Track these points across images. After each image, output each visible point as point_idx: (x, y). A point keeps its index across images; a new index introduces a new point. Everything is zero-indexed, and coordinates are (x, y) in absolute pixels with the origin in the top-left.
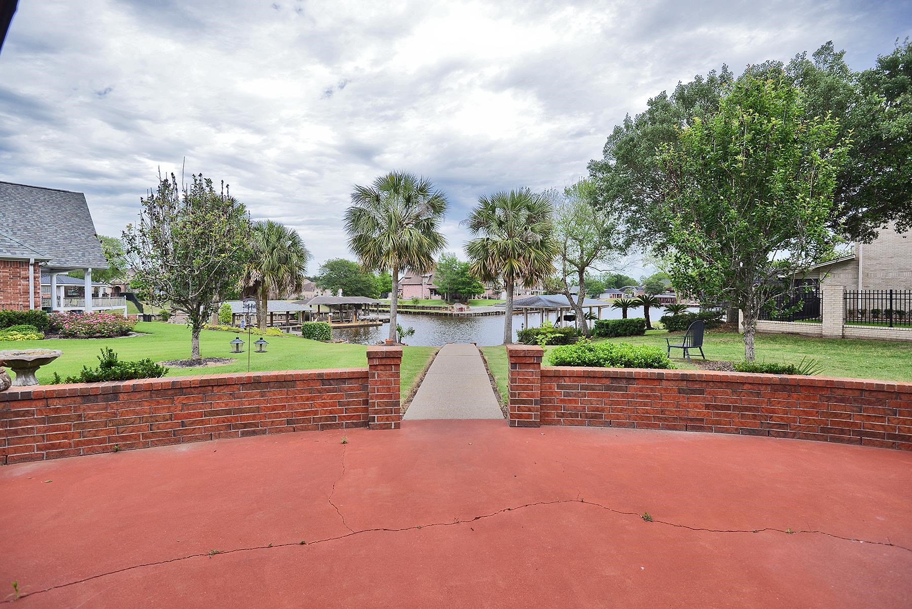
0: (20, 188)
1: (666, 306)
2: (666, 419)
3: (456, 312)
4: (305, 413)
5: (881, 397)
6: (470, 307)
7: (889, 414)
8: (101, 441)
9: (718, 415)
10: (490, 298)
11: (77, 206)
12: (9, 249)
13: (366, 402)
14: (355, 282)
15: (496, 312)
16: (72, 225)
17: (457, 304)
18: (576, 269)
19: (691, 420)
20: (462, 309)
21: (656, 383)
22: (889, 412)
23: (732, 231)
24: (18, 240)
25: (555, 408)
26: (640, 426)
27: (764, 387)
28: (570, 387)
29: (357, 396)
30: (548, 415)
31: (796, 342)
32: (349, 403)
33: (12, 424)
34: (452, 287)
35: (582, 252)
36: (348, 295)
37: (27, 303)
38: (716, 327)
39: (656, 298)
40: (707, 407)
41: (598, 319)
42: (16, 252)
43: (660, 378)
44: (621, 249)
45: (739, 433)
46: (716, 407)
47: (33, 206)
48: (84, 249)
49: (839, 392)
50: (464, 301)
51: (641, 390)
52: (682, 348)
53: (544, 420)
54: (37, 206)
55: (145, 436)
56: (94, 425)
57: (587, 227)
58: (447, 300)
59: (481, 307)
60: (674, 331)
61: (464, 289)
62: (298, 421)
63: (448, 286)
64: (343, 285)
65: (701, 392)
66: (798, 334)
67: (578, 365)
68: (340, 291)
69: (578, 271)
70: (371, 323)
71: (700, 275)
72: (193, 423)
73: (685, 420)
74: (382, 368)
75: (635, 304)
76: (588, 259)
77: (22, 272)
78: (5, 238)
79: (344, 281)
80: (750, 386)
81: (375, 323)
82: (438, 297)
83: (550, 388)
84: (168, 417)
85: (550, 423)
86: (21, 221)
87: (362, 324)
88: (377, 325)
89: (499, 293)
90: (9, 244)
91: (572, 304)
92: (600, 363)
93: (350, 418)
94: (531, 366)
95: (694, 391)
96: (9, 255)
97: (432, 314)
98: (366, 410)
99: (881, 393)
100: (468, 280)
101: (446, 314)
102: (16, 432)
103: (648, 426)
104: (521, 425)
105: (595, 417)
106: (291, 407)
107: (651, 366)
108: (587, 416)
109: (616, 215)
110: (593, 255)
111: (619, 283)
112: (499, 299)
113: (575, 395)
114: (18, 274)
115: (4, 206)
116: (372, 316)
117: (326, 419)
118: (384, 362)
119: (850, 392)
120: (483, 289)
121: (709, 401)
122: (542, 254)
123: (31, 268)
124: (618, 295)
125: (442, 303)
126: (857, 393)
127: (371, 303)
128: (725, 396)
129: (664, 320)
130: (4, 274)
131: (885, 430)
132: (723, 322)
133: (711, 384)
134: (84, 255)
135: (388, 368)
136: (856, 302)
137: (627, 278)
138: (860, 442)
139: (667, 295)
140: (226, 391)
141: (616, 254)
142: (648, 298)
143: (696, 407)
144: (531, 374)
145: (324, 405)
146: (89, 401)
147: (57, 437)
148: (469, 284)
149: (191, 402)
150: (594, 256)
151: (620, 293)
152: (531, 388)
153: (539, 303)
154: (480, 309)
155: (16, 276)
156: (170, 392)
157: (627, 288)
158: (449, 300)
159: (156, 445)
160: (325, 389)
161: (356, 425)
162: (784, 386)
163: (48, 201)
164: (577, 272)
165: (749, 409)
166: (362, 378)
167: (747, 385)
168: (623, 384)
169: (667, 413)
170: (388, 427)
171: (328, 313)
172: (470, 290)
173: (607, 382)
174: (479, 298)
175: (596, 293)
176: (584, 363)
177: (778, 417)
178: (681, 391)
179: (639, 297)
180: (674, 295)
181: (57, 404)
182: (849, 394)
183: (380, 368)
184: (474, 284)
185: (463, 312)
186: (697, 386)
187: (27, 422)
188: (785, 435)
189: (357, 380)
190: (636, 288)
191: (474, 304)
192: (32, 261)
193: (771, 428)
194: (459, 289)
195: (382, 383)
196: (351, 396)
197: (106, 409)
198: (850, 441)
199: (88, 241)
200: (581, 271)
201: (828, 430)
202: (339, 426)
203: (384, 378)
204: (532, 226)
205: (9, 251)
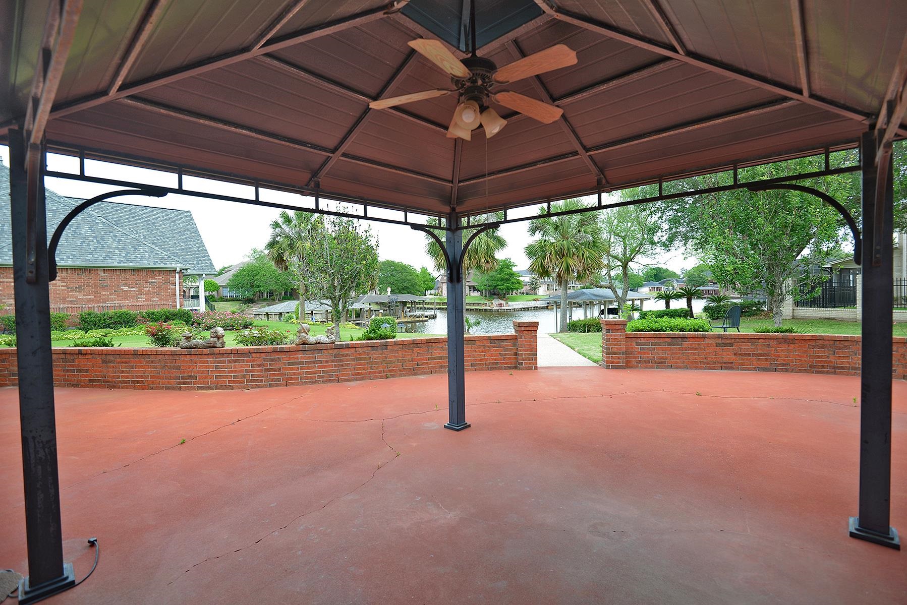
0: (144, 208)
1: (709, 298)
2: (708, 363)
3: (495, 308)
4: (481, 360)
5: (847, 344)
6: (509, 303)
7: (852, 355)
8: (380, 372)
9: (742, 359)
10: (527, 294)
11: (187, 222)
12: (162, 260)
13: (516, 354)
14: (402, 281)
15: (535, 307)
16: (186, 238)
17: (497, 300)
18: (619, 263)
19: (725, 363)
20: (501, 304)
21: (701, 340)
22: (851, 353)
23: (759, 234)
24: (166, 254)
25: (635, 357)
26: (691, 368)
27: (773, 340)
28: (644, 344)
29: (510, 350)
30: (630, 362)
31: (830, 325)
32: (506, 355)
33: (341, 361)
34: (490, 284)
35: (625, 248)
36: (395, 293)
37: (175, 304)
38: (757, 314)
39: (699, 290)
40: (735, 354)
41: (641, 310)
42: (167, 263)
43: (704, 337)
44: (664, 245)
45: (756, 371)
46: (741, 354)
47: (156, 223)
48: (197, 258)
49: (821, 342)
50: (502, 296)
51: (691, 345)
52: (722, 328)
53: (628, 366)
54: (159, 223)
55: (400, 370)
56: (377, 363)
57: (629, 224)
58: (486, 296)
59: (519, 303)
60: (717, 319)
61: (503, 285)
62: (477, 365)
63: (487, 283)
64: (391, 284)
65: (731, 345)
66: (834, 319)
67: (648, 331)
68: (389, 289)
69: (622, 266)
70: (418, 319)
71: (735, 269)
72: (422, 364)
73: (721, 363)
74: (526, 332)
75: (678, 296)
76: (632, 254)
77: (171, 279)
78: (158, 252)
79: (391, 280)
80: (763, 341)
81: (421, 319)
82: (477, 294)
83: (631, 345)
84: (410, 360)
85: (631, 367)
86: (149, 237)
87: (410, 320)
88: (423, 321)
89: (536, 288)
90: (161, 256)
91: (617, 296)
92: (663, 329)
93: (507, 363)
94: (620, 330)
95: (726, 345)
96: (162, 265)
97: (472, 310)
98: (516, 359)
99: (847, 342)
100: (507, 277)
101: (486, 310)
102: (342, 365)
103: (696, 368)
104: (614, 368)
105: (661, 363)
106: (474, 356)
107: (698, 331)
108: (655, 362)
109: (659, 215)
110: (636, 251)
111: (658, 276)
112: (536, 294)
113: (648, 349)
114: (168, 281)
115: (136, 224)
116: (418, 313)
117: (493, 364)
118: (528, 329)
119: (827, 341)
120: (521, 285)
121: (736, 351)
122: (594, 253)
123: (177, 275)
124: (657, 288)
125: (481, 300)
126: (832, 343)
127: (417, 301)
128: (747, 347)
129: (706, 309)
130: (159, 280)
131: (850, 364)
132: (763, 311)
133: (737, 340)
134: (198, 263)
135: (530, 332)
136: (899, 290)
137: (667, 270)
138: (835, 373)
139: (710, 287)
140: (439, 345)
141: (658, 249)
142: (691, 290)
143: (728, 355)
144: (619, 336)
145: (492, 355)
146: (374, 350)
147: (360, 369)
148: (507, 280)
149: (422, 352)
150: (638, 251)
151: (659, 286)
152: (619, 344)
153: (584, 297)
154: (519, 304)
155: (167, 282)
156: (411, 346)
157: (667, 280)
158: (487, 296)
159: (405, 376)
160: (492, 346)
161: (510, 368)
162: (785, 340)
163: (166, 219)
164: (620, 267)
165: (763, 355)
166: (513, 339)
167: (761, 340)
168: (679, 341)
169: (708, 359)
170: (530, 369)
171: (379, 311)
172: (508, 286)
173: (669, 340)
174: (516, 294)
175: (635, 287)
176: (652, 330)
177: (781, 359)
178: (718, 345)
179: (682, 289)
180: (717, 287)
181: (360, 350)
182: (827, 343)
183: (525, 332)
184: (513, 281)
185: (503, 308)
186: (728, 342)
187: (347, 360)
188: (787, 371)
189: (510, 340)
190: (677, 280)
191: (513, 300)
192: (178, 270)
193: (777, 366)
194: (498, 285)
195: (527, 341)
196: (507, 350)
197: (382, 354)
198: (828, 373)
199: (199, 251)
200: (625, 267)
201: (814, 367)
202: (500, 368)
203: (528, 339)
204: (585, 228)
205: (162, 262)
